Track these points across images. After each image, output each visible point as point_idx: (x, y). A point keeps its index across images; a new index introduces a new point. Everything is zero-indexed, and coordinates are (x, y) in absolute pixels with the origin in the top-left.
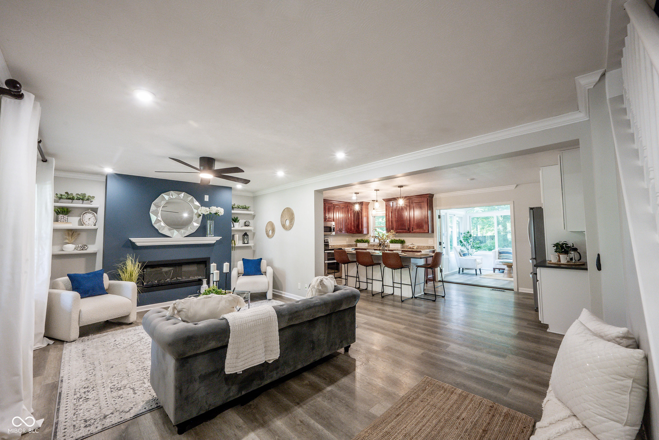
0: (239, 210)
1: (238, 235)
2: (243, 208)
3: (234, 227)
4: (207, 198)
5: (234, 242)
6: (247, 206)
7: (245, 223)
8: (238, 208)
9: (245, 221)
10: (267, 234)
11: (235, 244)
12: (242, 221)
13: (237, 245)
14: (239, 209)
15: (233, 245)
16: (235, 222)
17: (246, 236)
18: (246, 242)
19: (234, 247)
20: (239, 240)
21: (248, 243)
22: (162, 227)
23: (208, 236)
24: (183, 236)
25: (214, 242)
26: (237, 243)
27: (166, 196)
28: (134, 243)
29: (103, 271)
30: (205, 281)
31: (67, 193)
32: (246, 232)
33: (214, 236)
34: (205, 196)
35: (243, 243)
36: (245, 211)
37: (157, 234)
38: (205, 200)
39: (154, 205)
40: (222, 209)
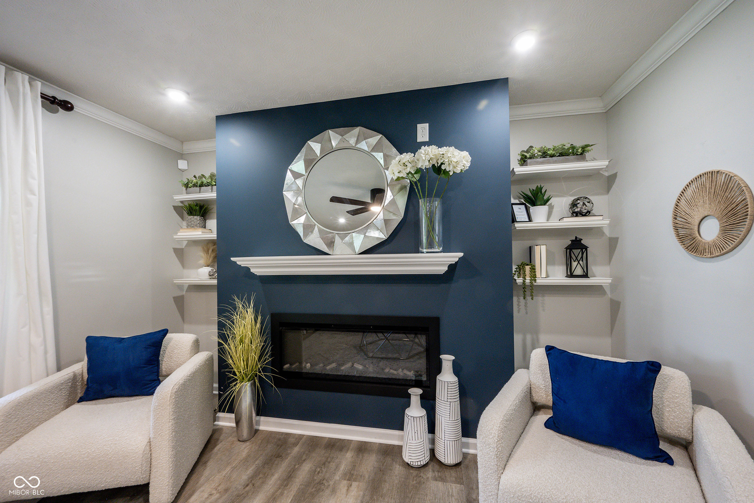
0: (549, 163)
1: (544, 248)
2: (561, 155)
3: (530, 220)
4: (423, 132)
5: (533, 269)
6: (579, 144)
7: (574, 204)
9: (569, 200)
10: (681, 239)
11: (534, 276)
13: (540, 281)
14: (548, 158)
15: (528, 281)
16: (534, 204)
17: (576, 251)
18: (579, 271)
19: (532, 286)
20: (547, 264)
21: (585, 275)
22: (308, 228)
23: (425, 250)
24: (357, 250)
25: (443, 269)
26: (544, 275)
27: (315, 146)
28: (248, 269)
29: (165, 332)
30: (415, 393)
31: (195, 177)
32: (576, 238)
33: (446, 250)
34: (419, 126)
35: (571, 275)
36: (572, 161)
37: (297, 246)
38: (420, 139)
39: (292, 172)
40: (466, 153)
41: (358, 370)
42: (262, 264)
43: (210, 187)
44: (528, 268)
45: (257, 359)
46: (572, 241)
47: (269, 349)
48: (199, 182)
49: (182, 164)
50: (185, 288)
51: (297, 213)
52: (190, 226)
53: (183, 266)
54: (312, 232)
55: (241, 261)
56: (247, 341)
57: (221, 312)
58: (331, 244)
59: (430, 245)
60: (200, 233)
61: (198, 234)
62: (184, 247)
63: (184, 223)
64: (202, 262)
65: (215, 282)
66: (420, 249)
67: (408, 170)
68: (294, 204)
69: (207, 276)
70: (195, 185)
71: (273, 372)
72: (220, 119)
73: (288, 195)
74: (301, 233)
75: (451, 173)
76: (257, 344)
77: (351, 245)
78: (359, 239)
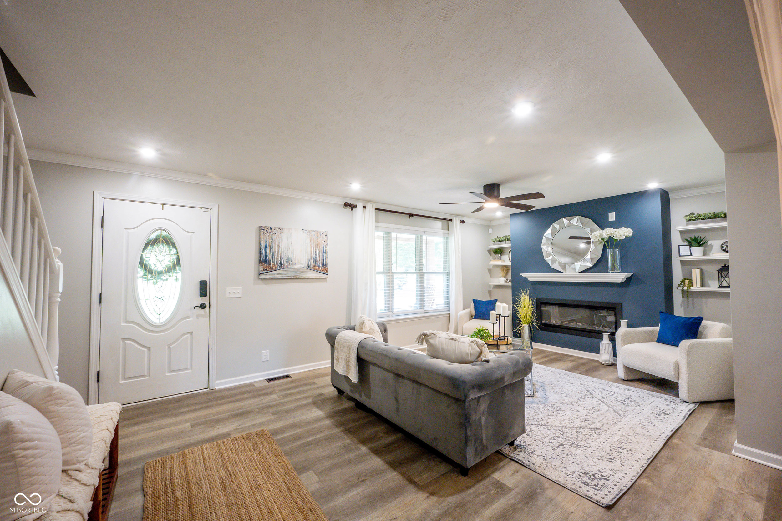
0: (701, 223)
1: (698, 271)
2: (709, 218)
3: (691, 255)
4: (612, 217)
5: (690, 282)
6: (721, 212)
7: (722, 245)
8: (698, 219)
9: (722, 242)
11: (691, 286)
12: (715, 244)
13: (693, 289)
14: (701, 221)
15: (685, 288)
16: (694, 246)
17: (724, 272)
18: (725, 284)
19: (687, 291)
21: (728, 286)
22: (553, 261)
23: (610, 272)
24: (577, 271)
25: (620, 280)
26: (699, 285)
27: (556, 225)
28: (526, 278)
29: (496, 300)
30: (606, 336)
31: (498, 237)
32: (725, 265)
33: (623, 271)
34: (609, 214)
35: (720, 286)
36: (718, 222)
37: (549, 269)
38: (610, 220)
39: (545, 237)
40: (629, 229)
41: (579, 326)
42: (533, 277)
43: (505, 242)
44: (687, 282)
45: (531, 314)
46: (722, 267)
47: (535, 313)
48: (500, 240)
49: (491, 231)
50: (492, 287)
51: (549, 255)
52: (494, 259)
53: (491, 277)
54: (555, 263)
55: (524, 275)
56: (527, 307)
57: (513, 295)
58: (564, 267)
59: (614, 269)
60: (501, 262)
61: (499, 263)
62: (491, 268)
63: (491, 257)
64: (501, 275)
65: (510, 284)
66: (609, 271)
67: (598, 239)
68: (547, 251)
69: (504, 281)
70: (499, 241)
71: (537, 323)
72: (512, 215)
73: (544, 247)
74: (550, 263)
75: (619, 240)
76: (531, 309)
77: (574, 269)
78: (579, 266)
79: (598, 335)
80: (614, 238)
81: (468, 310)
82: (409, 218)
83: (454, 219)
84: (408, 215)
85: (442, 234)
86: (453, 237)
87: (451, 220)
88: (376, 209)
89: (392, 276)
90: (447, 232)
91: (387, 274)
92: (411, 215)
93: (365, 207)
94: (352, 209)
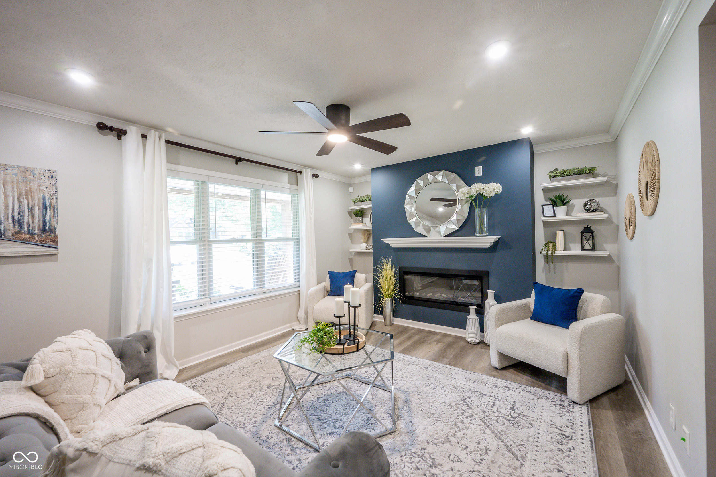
0: (566, 180)
1: (562, 232)
2: (575, 174)
3: (555, 215)
4: (479, 171)
5: (555, 246)
7: (586, 205)
8: (562, 175)
9: (584, 201)
10: (626, 228)
11: (554, 250)
12: (578, 203)
13: (557, 253)
14: (566, 177)
15: (550, 252)
16: (557, 206)
17: (588, 235)
18: (587, 247)
19: (553, 256)
20: (566, 242)
21: (593, 249)
22: (417, 224)
23: (478, 235)
24: (442, 235)
25: (488, 245)
26: (562, 249)
27: (420, 182)
28: (388, 244)
29: (355, 272)
30: (473, 309)
31: (358, 197)
32: (587, 226)
33: (490, 235)
34: (476, 168)
35: (583, 249)
36: (582, 178)
37: (412, 233)
38: (477, 175)
39: (409, 195)
40: (499, 185)
41: (444, 297)
42: (395, 242)
43: (366, 202)
44: (551, 245)
45: (393, 286)
46: (585, 228)
47: (398, 284)
48: (361, 200)
49: (351, 190)
50: (353, 254)
51: (412, 216)
52: (355, 222)
53: (352, 243)
54: (419, 226)
55: (386, 240)
56: (389, 278)
57: (375, 264)
58: (429, 231)
59: (481, 232)
60: (362, 226)
61: (360, 226)
62: (352, 232)
63: (352, 220)
64: (362, 240)
65: (371, 251)
66: (476, 234)
67: (466, 196)
68: (410, 212)
69: (365, 248)
70: (359, 201)
71: (400, 296)
72: (373, 170)
73: (407, 207)
74: (413, 226)
75: (488, 197)
76: (393, 281)
77: (439, 232)
78: (444, 229)
79: (464, 308)
80: (484, 195)
81: (322, 285)
82: (237, 163)
83: (304, 171)
84: (234, 160)
85: (288, 190)
86: (303, 194)
87: (300, 172)
88: (167, 142)
89: (209, 245)
90: (295, 187)
91: (201, 244)
92: (238, 160)
93: (144, 137)
94: (119, 137)
